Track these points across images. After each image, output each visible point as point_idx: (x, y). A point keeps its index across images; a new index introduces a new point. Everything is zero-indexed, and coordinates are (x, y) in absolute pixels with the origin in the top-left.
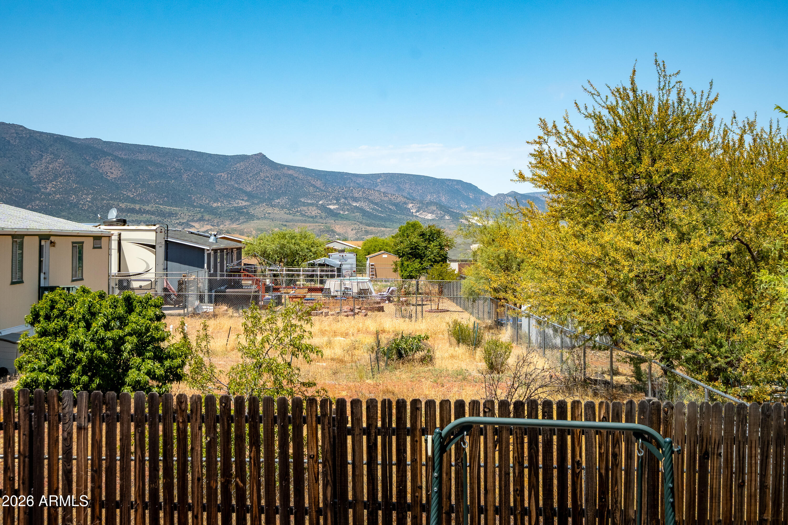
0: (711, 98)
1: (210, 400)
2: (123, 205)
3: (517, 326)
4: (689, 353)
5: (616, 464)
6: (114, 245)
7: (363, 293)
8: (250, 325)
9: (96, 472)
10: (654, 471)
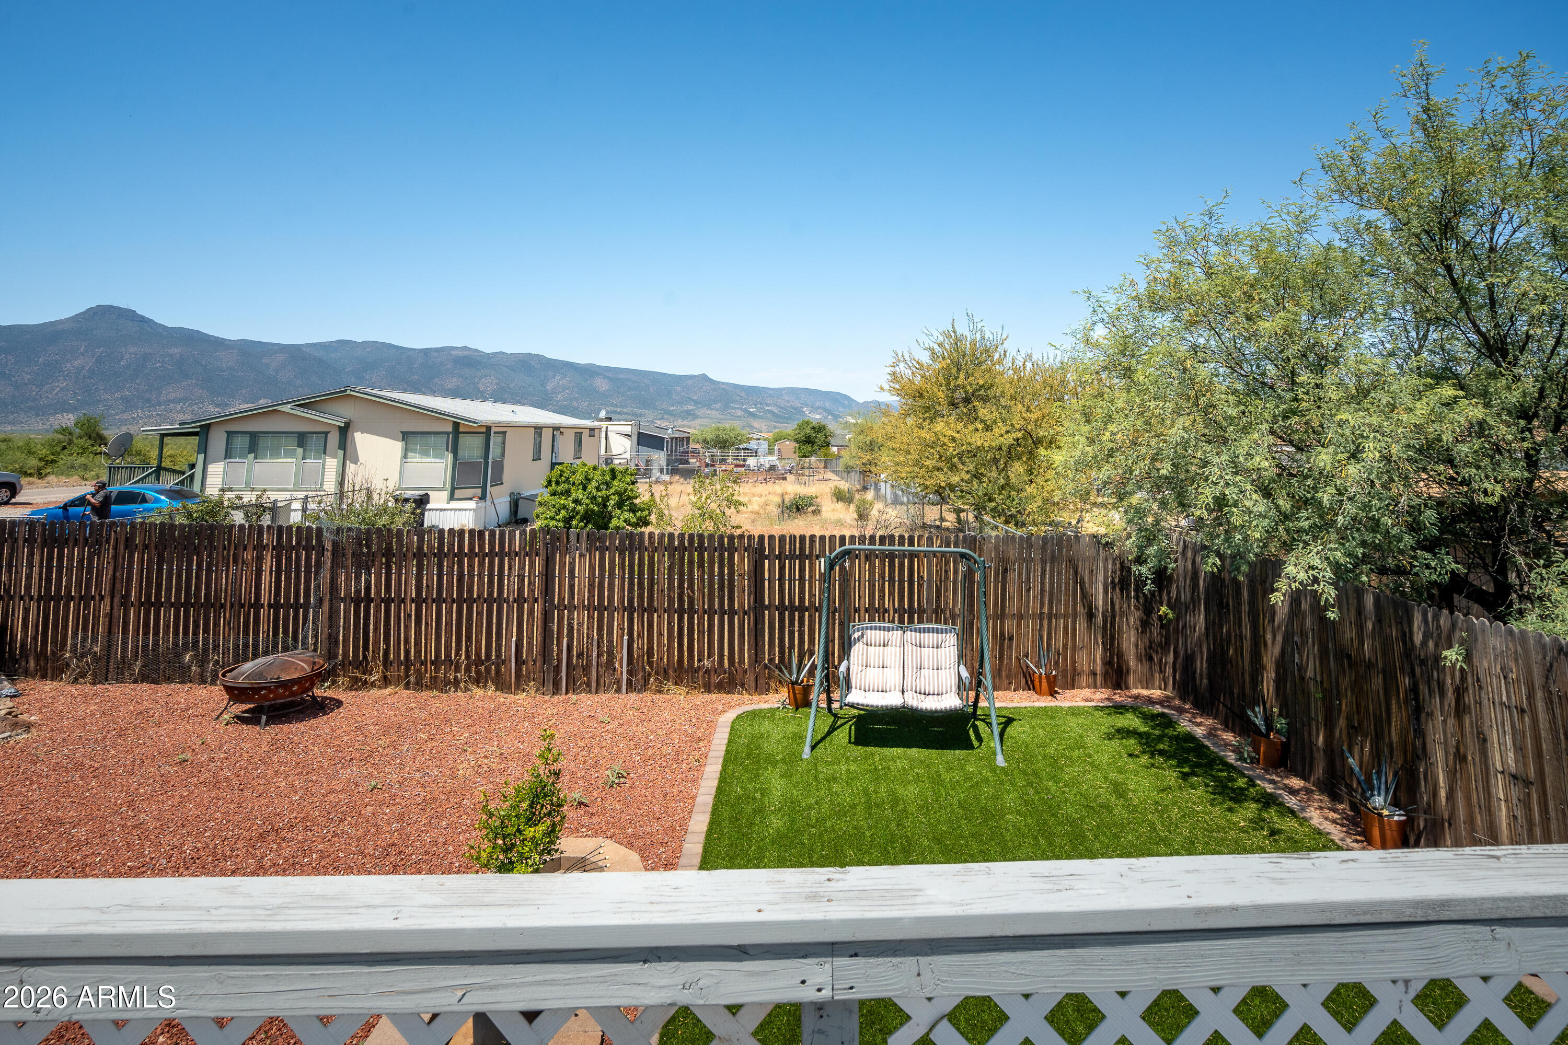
0: (1004, 337)
1: (671, 536)
2: (609, 409)
3: (877, 489)
4: (993, 504)
5: (947, 578)
6: (603, 434)
7: (773, 468)
8: (697, 486)
9: (591, 585)
10: (972, 582)
